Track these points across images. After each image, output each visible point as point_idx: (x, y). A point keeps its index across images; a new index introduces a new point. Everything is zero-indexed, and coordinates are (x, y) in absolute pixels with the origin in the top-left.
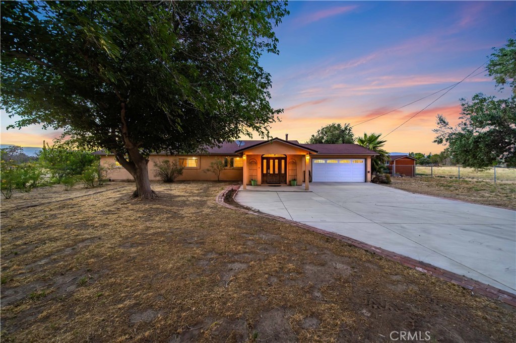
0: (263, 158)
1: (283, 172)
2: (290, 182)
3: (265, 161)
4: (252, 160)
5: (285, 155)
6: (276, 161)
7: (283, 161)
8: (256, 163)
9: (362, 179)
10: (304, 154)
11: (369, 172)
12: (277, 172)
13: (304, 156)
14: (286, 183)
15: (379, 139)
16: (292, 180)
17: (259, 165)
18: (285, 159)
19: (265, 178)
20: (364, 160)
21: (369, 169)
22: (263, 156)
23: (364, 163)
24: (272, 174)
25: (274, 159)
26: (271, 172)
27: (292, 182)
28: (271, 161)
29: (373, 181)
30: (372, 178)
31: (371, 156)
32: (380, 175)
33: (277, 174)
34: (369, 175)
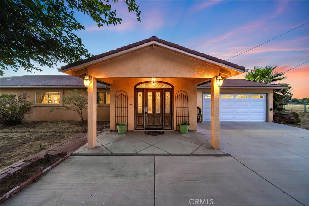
0: (137, 90)
1: (167, 110)
2: (178, 126)
3: (140, 94)
4: (120, 93)
5: (170, 85)
6: (158, 94)
7: (168, 94)
8: (126, 98)
9: (262, 118)
10: (210, 76)
11: (271, 110)
12: (158, 111)
13: (210, 81)
14: (172, 129)
15: (274, 73)
16: (181, 124)
17: (132, 101)
18: (171, 90)
19: (140, 120)
20: (264, 95)
21: (271, 106)
22: (138, 87)
23: (264, 98)
24: (150, 114)
25: (154, 91)
26: (150, 112)
27: (182, 128)
28: (150, 94)
29: (275, 121)
30: (274, 117)
31: (274, 90)
32: (283, 113)
33: (158, 114)
34: (271, 114)
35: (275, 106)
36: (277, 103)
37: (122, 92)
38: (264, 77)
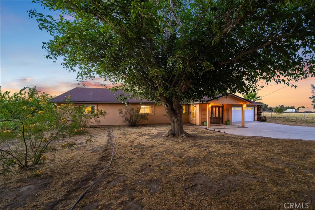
1: (221, 116)
2: (225, 122)
5: (222, 104)
6: (217, 108)
8: (206, 110)
9: (252, 119)
11: (256, 115)
12: (217, 116)
14: (223, 123)
15: (257, 96)
18: (222, 107)
20: (253, 108)
21: (256, 113)
23: (253, 109)
26: (214, 116)
27: (227, 122)
29: (257, 121)
30: (257, 119)
31: (257, 105)
32: (260, 117)
33: (217, 117)
34: (256, 117)
35: (257, 113)
36: (258, 112)
37: (204, 107)
38: (253, 98)
